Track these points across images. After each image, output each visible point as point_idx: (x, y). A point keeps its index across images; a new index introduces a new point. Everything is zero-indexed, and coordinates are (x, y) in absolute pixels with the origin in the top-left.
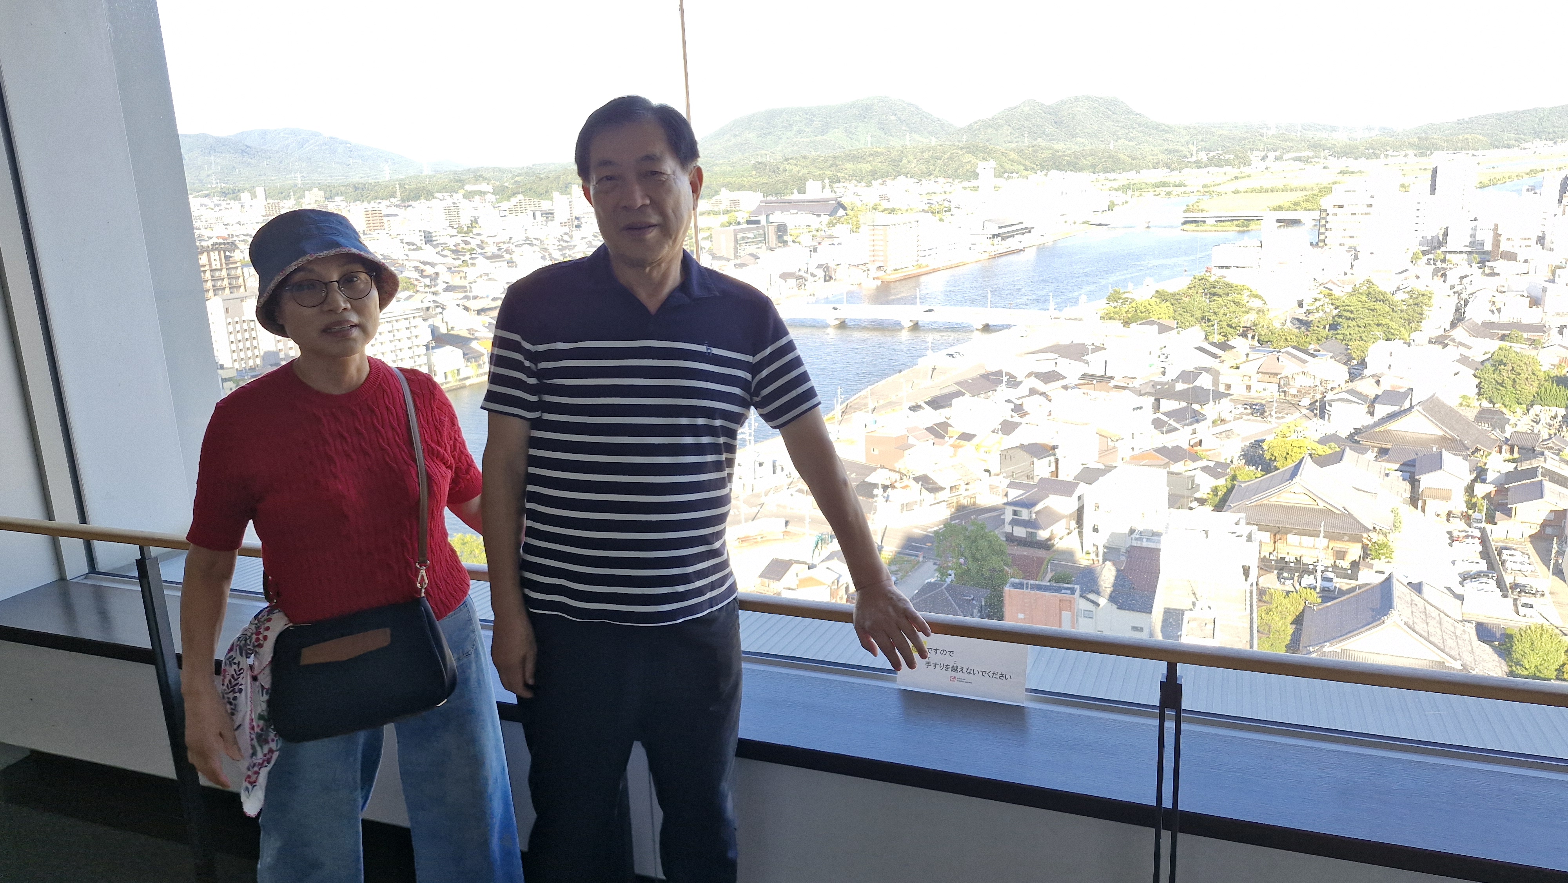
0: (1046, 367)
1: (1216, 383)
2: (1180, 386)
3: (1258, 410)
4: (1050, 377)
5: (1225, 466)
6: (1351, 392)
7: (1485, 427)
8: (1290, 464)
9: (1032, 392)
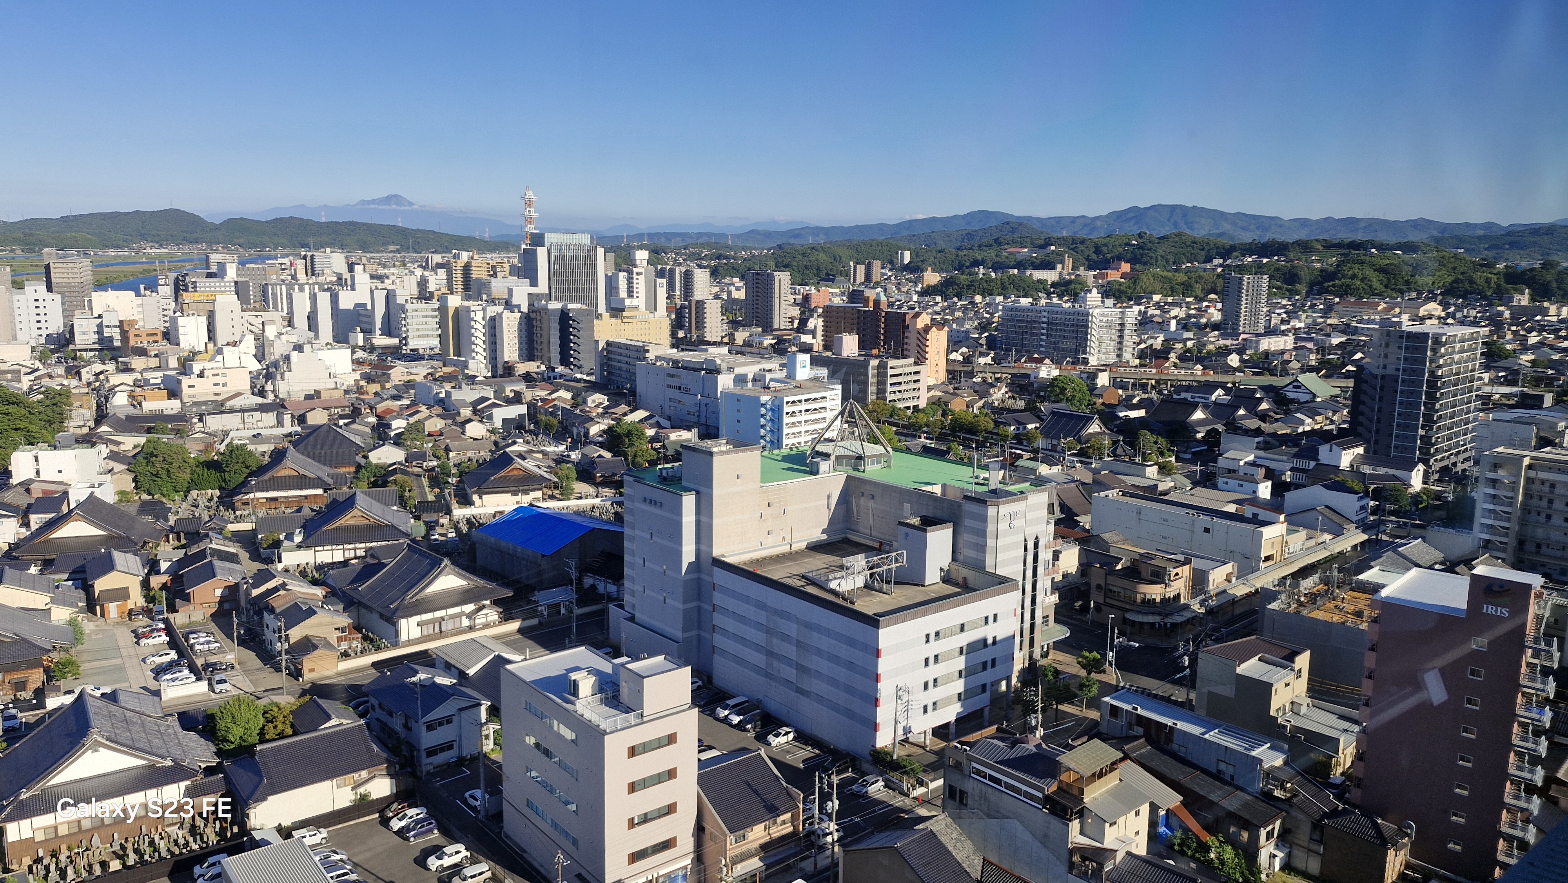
7: (149, 518)
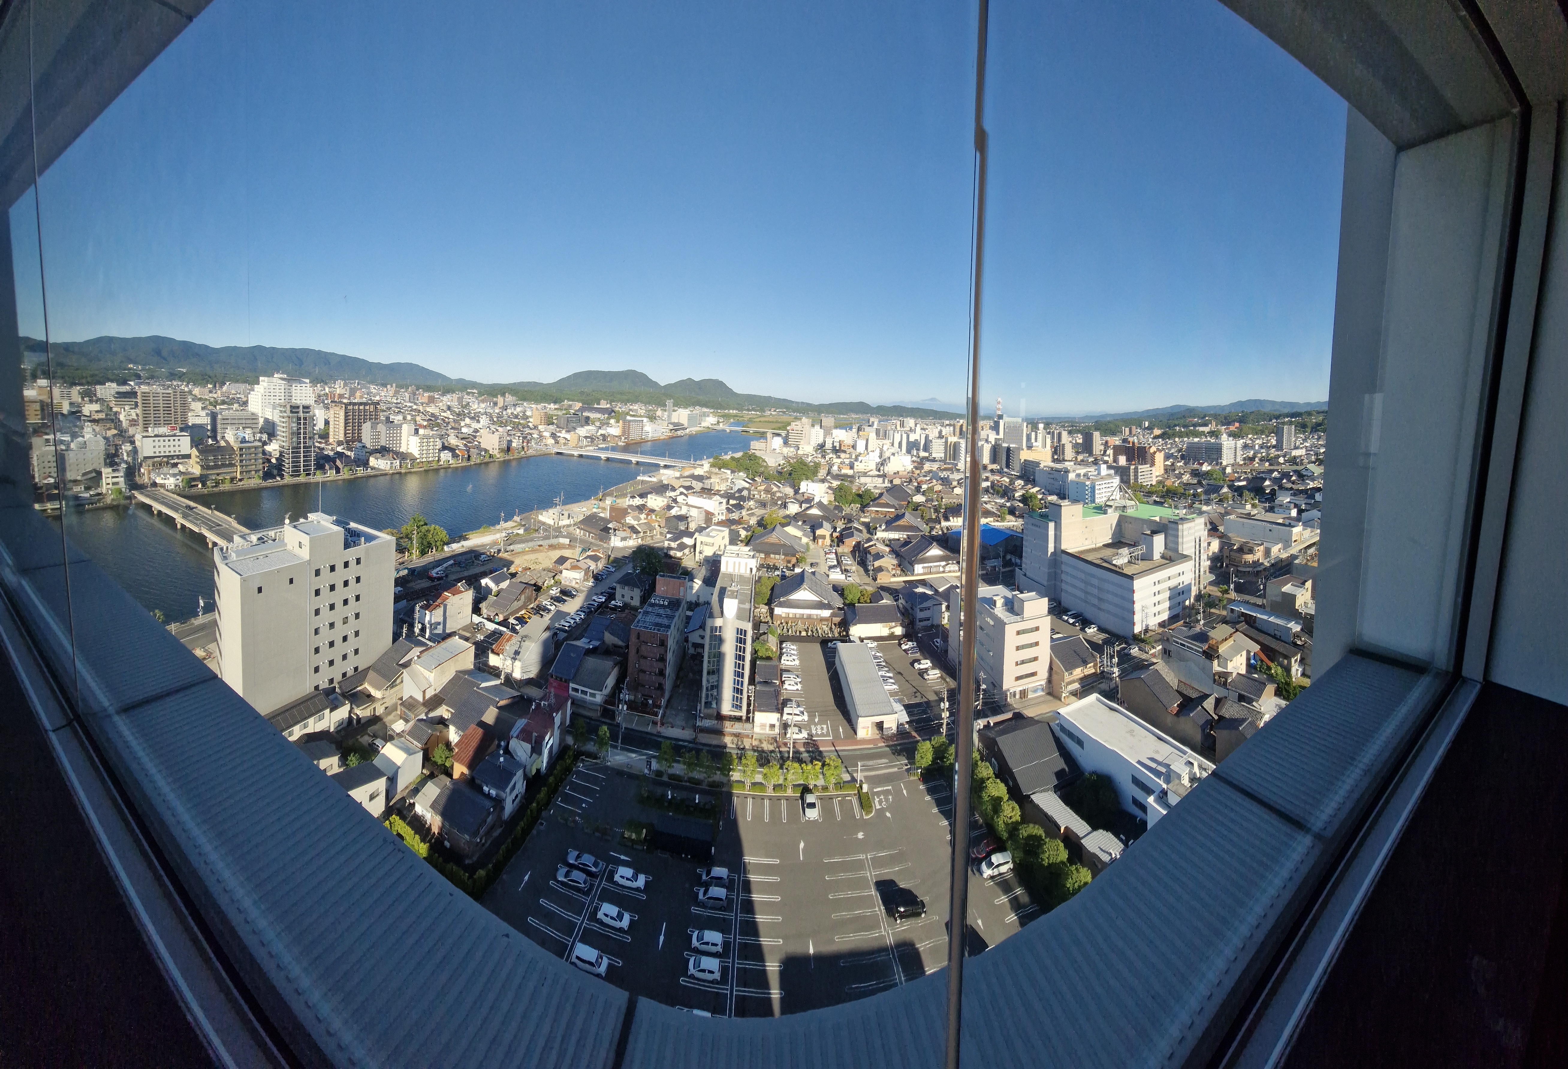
0: (688, 484)
1: (749, 493)
2: (737, 495)
3: (763, 504)
4: (688, 488)
5: (750, 527)
6: (795, 499)
7: (837, 511)
8: (773, 526)
9: (682, 493)
